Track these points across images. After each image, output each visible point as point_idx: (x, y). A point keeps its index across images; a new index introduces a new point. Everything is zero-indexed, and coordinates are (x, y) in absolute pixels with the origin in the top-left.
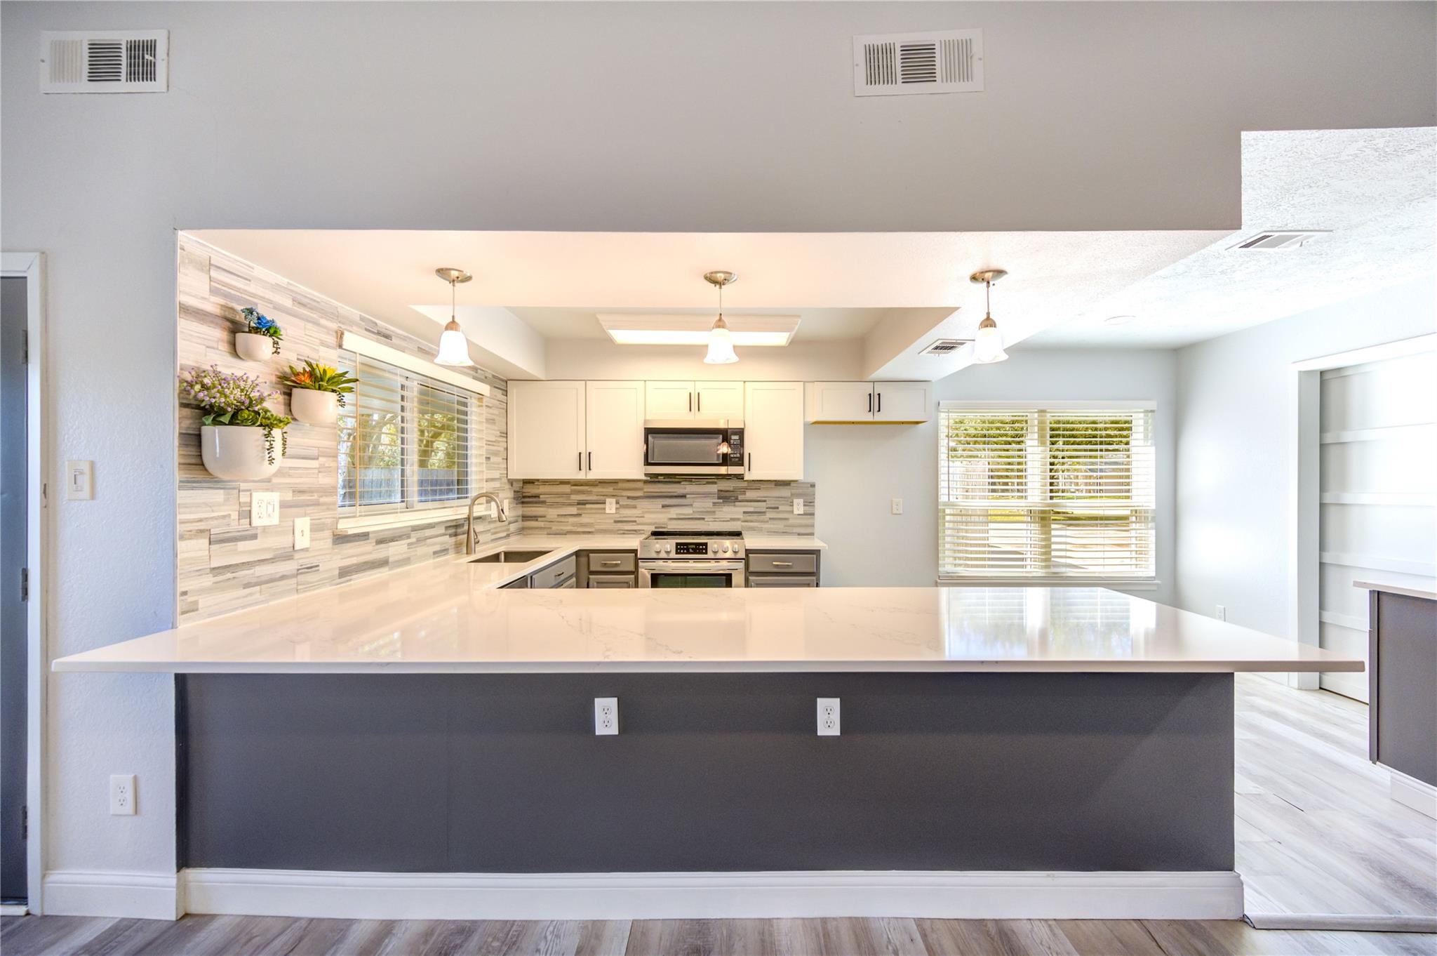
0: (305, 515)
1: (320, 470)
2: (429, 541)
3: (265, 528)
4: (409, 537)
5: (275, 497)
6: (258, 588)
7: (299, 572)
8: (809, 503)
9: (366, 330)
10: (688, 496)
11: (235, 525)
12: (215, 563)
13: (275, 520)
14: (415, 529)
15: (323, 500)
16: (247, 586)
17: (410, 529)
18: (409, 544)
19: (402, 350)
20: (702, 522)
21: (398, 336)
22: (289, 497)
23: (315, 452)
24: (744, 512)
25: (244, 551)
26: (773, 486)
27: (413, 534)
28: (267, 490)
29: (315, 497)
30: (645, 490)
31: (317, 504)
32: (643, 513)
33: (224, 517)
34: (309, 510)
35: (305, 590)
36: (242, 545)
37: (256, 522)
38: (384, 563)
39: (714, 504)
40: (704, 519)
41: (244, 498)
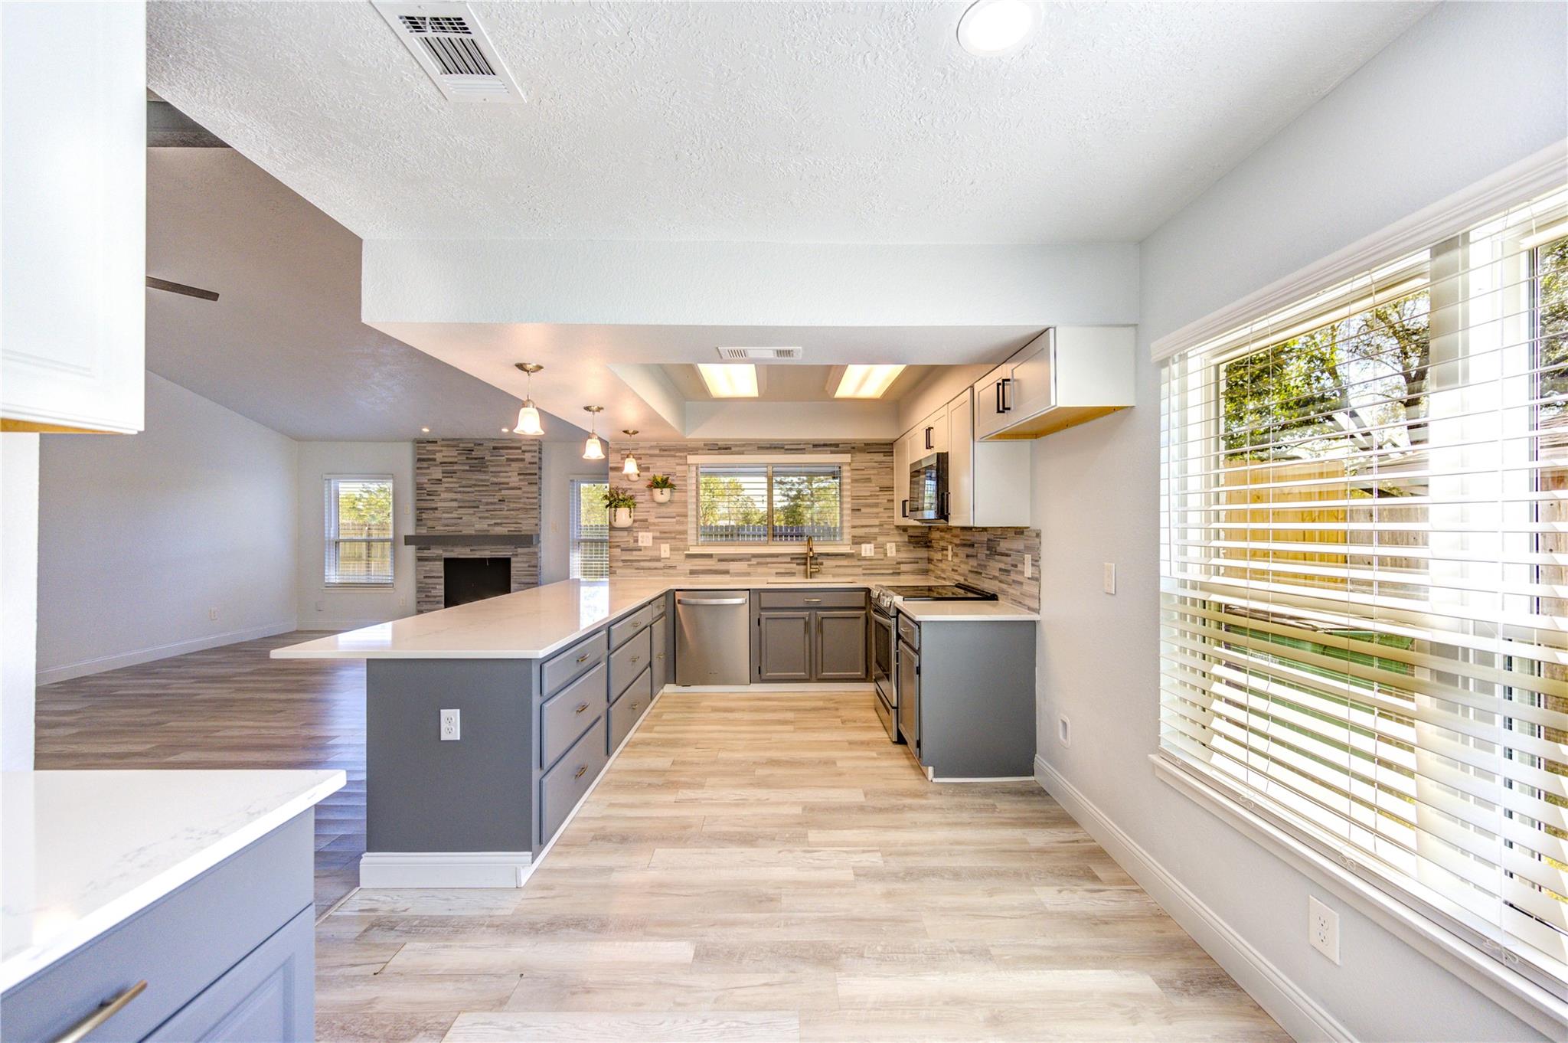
0: (667, 543)
1: (677, 523)
2: (769, 565)
3: (645, 547)
4: (749, 560)
5: (650, 535)
6: (642, 571)
7: (665, 567)
8: (1036, 562)
9: (709, 450)
10: (976, 545)
11: (632, 545)
12: (623, 558)
13: (650, 544)
14: (755, 556)
15: (678, 537)
16: (638, 569)
17: (750, 556)
18: (749, 565)
19: (742, 453)
20: (978, 577)
21: (736, 446)
22: (658, 534)
23: (674, 515)
24: (1001, 570)
25: (635, 555)
26: (1014, 535)
27: (753, 559)
28: (646, 531)
29: (673, 535)
30: (962, 537)
31: (675, 538)
32: (961, 562)
33: (627, 541)
34: (669, 541)
35: (668, 576)
36: (634, 553)
37: (640, 544)
38: (727, 572)
39: (987, 555)
40: (981, 573)
41: (635, 535)
